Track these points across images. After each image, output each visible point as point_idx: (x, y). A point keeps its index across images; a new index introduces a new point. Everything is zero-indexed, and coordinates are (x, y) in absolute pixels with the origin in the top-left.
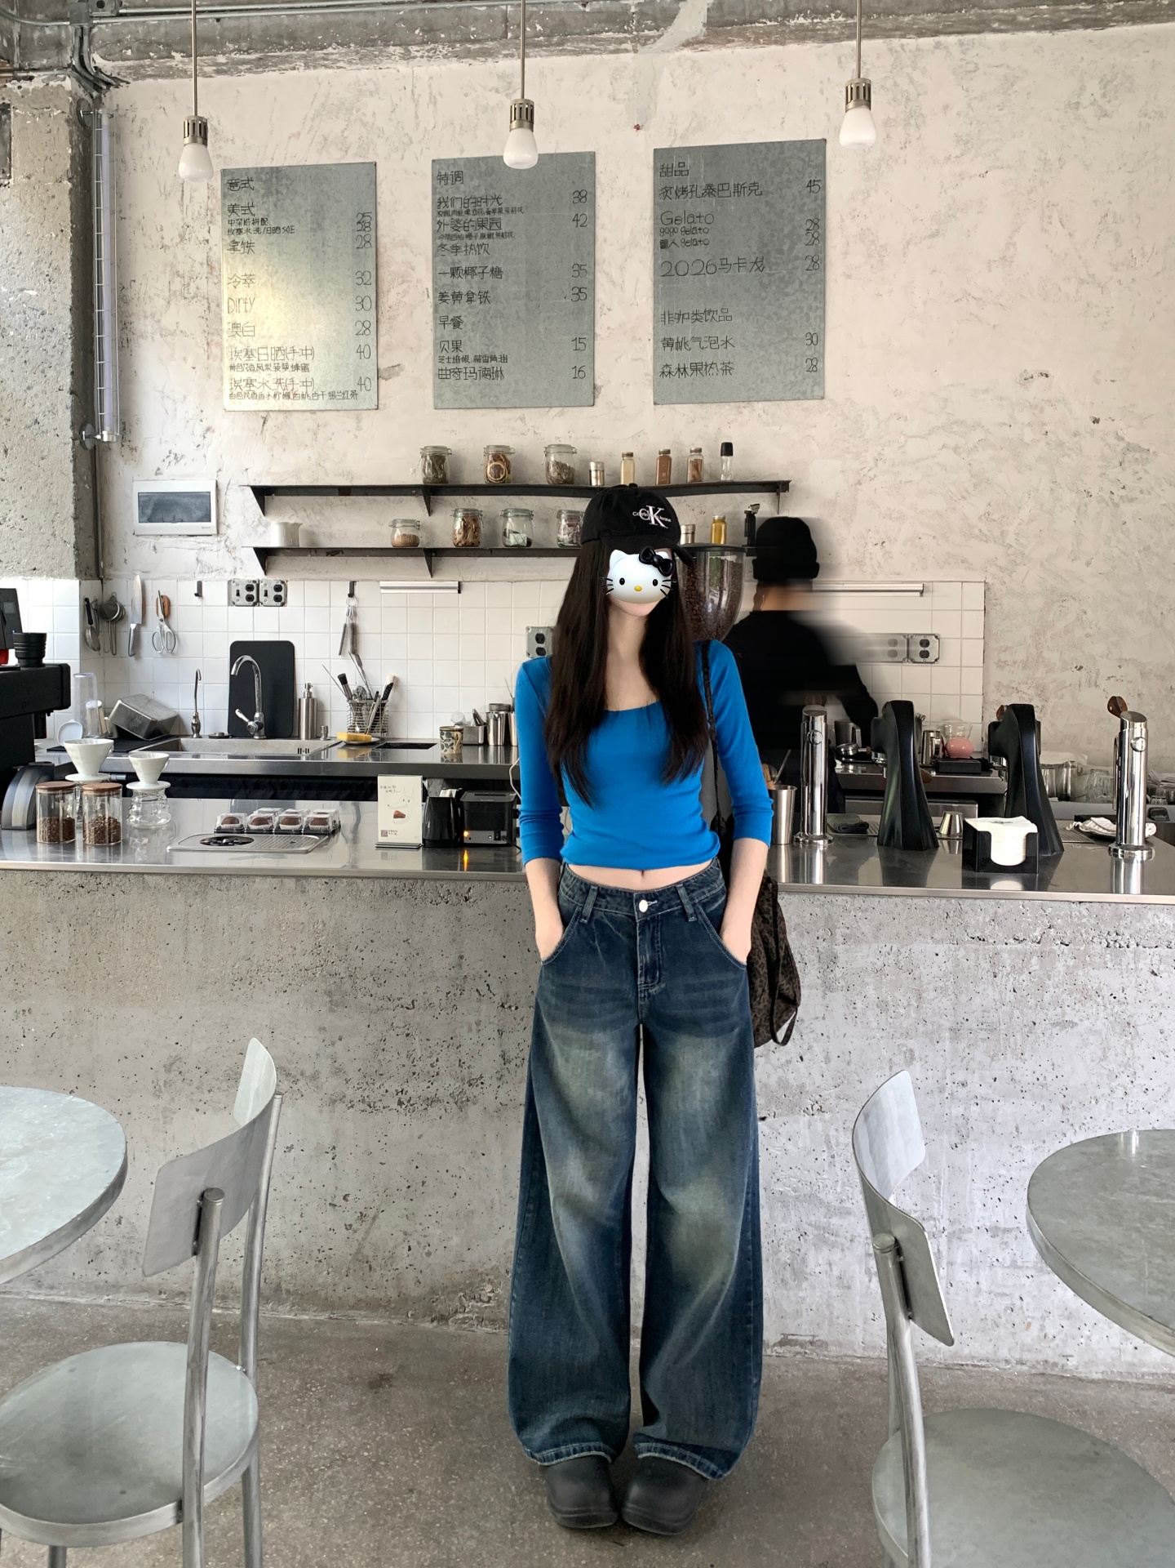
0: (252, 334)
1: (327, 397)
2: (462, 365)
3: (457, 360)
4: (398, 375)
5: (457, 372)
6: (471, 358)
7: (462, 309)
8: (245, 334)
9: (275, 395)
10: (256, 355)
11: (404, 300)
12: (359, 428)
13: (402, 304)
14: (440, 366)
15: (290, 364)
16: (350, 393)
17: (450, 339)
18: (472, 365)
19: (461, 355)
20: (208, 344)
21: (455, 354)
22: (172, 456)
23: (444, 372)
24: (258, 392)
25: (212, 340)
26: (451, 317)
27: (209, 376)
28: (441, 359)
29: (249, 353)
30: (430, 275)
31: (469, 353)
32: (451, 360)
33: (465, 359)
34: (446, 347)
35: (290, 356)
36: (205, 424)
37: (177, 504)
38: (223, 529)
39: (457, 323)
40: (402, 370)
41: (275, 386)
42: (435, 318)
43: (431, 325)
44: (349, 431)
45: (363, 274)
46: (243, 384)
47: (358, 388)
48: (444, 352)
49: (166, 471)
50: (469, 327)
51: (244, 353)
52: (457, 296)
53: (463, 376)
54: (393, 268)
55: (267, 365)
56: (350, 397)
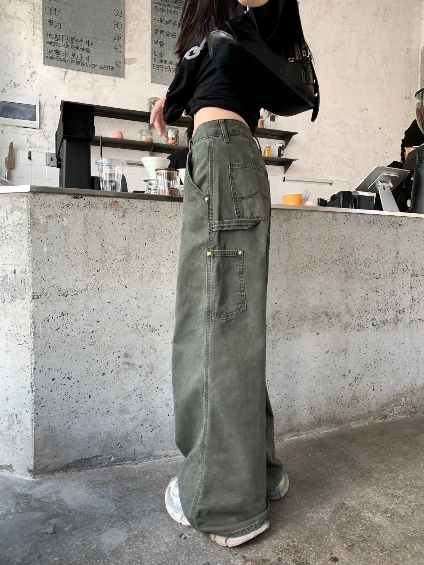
0: (59, 27)
1: (99, 67)
2: (164, 64)
3: (162, 61)
4: (134, 63)
5: (162, 67)
6: (168, 62)
7: (164, 38)
8: (55, 26)
9: (72, 61)
10: (61, 39)
11: (137, 28)
12: (114, 85)
13: (136, 30)
14: (154, 63)
15: (80, 47)
16: (111, 67)
17: (159, 51)
18: (168, 65)
19: (164, 60)
20: (34, 27)
21: (161, 59)
22: (12, 84)
23: (156, 66)
24: (62, 58)
25: (36, 26)
26: (159, 41)
27: (34, 45)
28: (155, 60)
29: (58, 37)
30: (150, 19)
31: (167, 59)
32: (159, 61)
33: (165, 62)
34: (157, 54)
35: (80, 43)
36: (32, 69)
37: (16, 109)
38: (43, 126)
39: (162, 44)
40: (136, 61)
41: (72, 57)
42: (152, 40)
43: (149, 43)
44: (110, 86)
45: (118, 11)
46: (54, 52)
47: (115, 66)
48: (156, 57)
49: (9, 91)
50: (167, 48)
51: (54, 37)
52: (162, 32)
53: (164, 69)
54: (132, 12)
55: (67, 45)
56: (111, 69)
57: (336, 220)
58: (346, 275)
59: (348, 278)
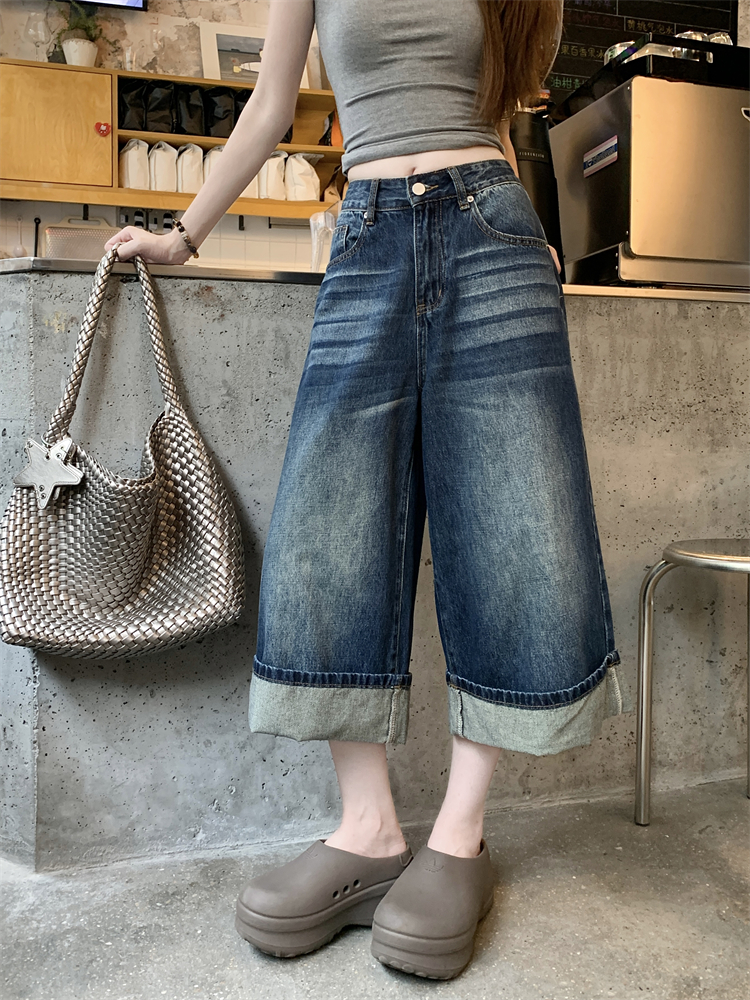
57: (686, 318)
58: (711, 438)
59: (715, 445)
